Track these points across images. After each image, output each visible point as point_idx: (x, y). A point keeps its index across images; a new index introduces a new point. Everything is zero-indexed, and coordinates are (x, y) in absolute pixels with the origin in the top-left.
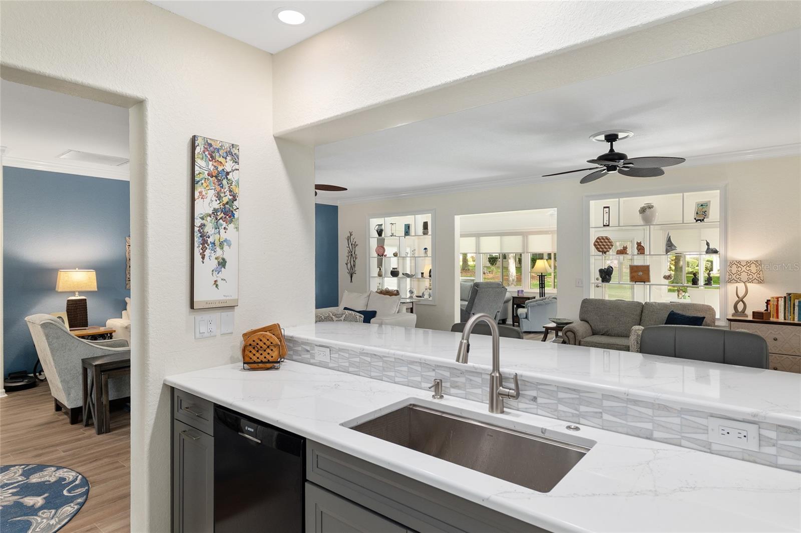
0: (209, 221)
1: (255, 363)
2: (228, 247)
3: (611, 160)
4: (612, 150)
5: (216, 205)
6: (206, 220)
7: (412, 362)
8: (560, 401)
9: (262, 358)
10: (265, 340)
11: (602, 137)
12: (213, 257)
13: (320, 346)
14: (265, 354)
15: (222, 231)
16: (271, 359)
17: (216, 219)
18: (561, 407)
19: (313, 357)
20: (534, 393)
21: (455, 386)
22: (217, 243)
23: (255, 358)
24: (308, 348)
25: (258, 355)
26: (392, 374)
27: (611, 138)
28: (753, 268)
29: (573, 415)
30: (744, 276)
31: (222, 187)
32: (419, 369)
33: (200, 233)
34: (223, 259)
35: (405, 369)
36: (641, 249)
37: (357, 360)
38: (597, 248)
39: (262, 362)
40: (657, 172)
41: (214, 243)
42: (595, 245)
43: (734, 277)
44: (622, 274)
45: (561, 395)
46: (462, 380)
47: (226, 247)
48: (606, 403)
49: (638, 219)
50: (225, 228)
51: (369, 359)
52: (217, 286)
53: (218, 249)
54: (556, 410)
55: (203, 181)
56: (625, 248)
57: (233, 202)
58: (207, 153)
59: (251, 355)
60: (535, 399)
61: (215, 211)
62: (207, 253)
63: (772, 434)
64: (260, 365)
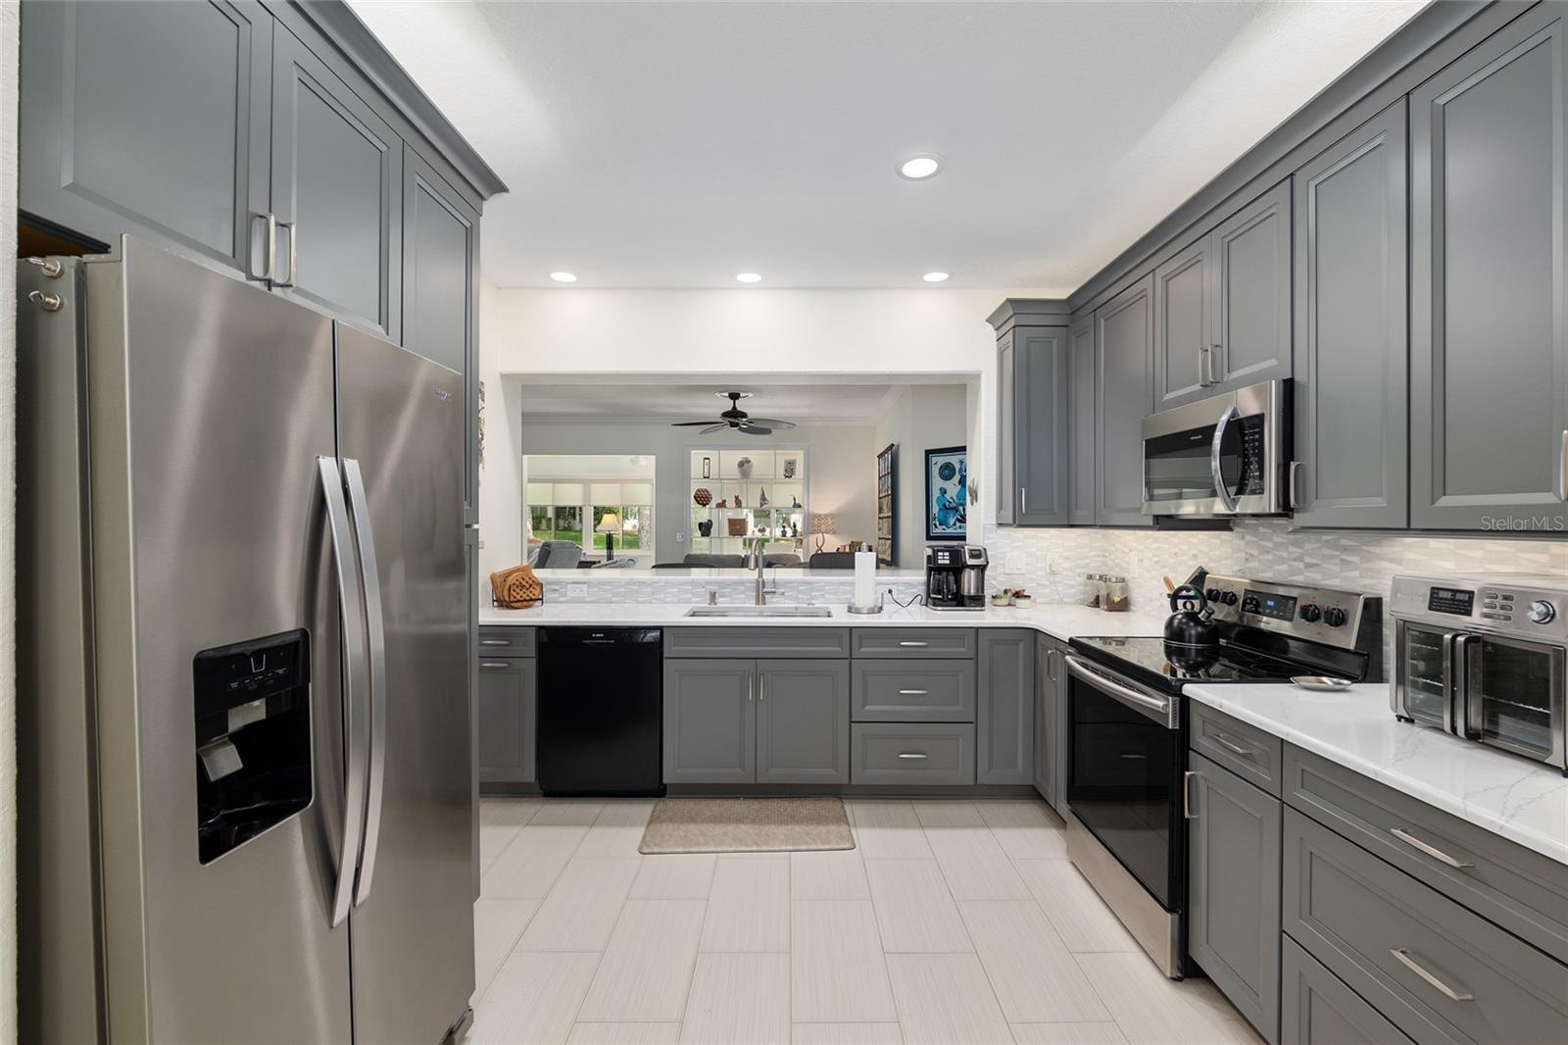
1: (518, 601)
3: (734, 416)
4: (734, 408)
7: (684, 584)
8: (800, 592)
9: (525, 596)
10: (528, 580)
11: (727, 394)
13: (574, 583)
14: (528, 592)
16: (533, 597)
18: (800, 596)
19: (564, 595)
20: (782, 590)
21: (723, 596)
23: (518, 597)
24: (556, 587)
25: (521, 593)
26: (662, 596)
27: (734, 396)
28: (830, 521)
29: (808, 599)
30: (823, 528)
32: (690, 588)
35: (676, 590)
36: (738, 503)
37: (623, 589)
38: (697, 501)
39: (525, 600)
40: (767, 432)
42: (695, 497)
43: (816, 528)
44: (720, 527)
45: (800, 588)
46: (729, 590)
48: (827, 588)
49: (736, 472)
51: (636, 588)
54: (797, 598)
56: (724, 501)
59: (515, 594)
60: (783, 594)
63: (902, 588)
64: (525, 603)
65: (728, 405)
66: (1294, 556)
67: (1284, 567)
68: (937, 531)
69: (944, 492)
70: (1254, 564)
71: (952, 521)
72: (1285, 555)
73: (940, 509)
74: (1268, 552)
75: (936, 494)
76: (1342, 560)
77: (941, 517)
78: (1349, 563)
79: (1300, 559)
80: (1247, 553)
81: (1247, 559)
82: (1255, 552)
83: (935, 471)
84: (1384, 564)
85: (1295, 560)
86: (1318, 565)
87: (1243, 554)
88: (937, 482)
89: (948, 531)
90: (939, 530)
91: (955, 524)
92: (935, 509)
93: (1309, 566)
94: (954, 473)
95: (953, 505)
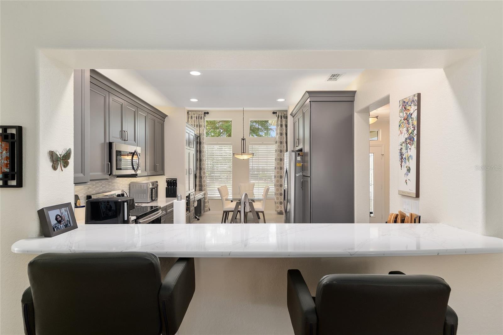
0: (404, 146)
2: (411, 160)
5: (406, 136)
6: (403, 146)
12: (405, 167)
15: (409, 150)
17: (406, 143)
22: (407, 158)
31: (409, 124)
33: (400, 153)
34: (409, 168)
41: (405, 158)
47: (410, 160)
50: (410, 148)
52: (407, 183)
53: (407, 161)
55: (402, 124)
57: (414, 132)
58: (403, 108)
61: (406, 139)
62: (403, 164)
66: (100, 185)
67: (98, 189)
70: (90, 190)
72: (98, 185)
74: (94, 185)
76: (109, 184)
78: (110, 185)
79: (101, 186)
80: (88, 187)
81: (88, 189)
82: (91, 186)
84: (115, 184)
85: (100, 186)
86: (105, 186)
87: (87, 187)
93: (103, 187)
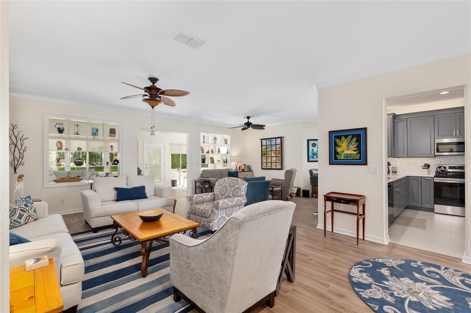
3: (248, 124)
4: (248, 121)
11: (246, 117)
36: (212, 152)
44: (208, 160)
49: (213, 141)
56: (209, 151)
65: (246, 121)
68: (311, 160)
69: (313, 150)
71: (315, 157)
73: (312, 154)
75: (311, 150)
77: (312, 156)
83: (310, 145)
88: (311, 148)
89: (314, 160)
90: (312, 159)
91: (316, 158)
92: (310, 154)
94: (316, 146)
95: (316, 153)
